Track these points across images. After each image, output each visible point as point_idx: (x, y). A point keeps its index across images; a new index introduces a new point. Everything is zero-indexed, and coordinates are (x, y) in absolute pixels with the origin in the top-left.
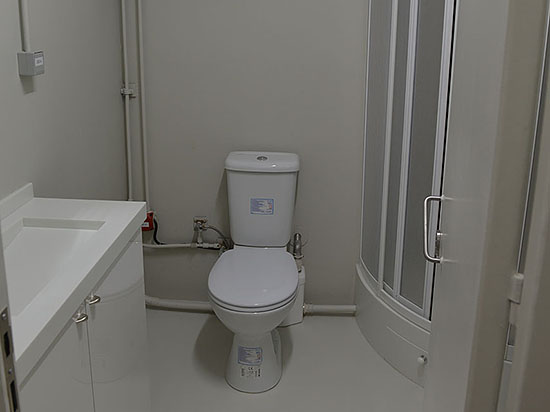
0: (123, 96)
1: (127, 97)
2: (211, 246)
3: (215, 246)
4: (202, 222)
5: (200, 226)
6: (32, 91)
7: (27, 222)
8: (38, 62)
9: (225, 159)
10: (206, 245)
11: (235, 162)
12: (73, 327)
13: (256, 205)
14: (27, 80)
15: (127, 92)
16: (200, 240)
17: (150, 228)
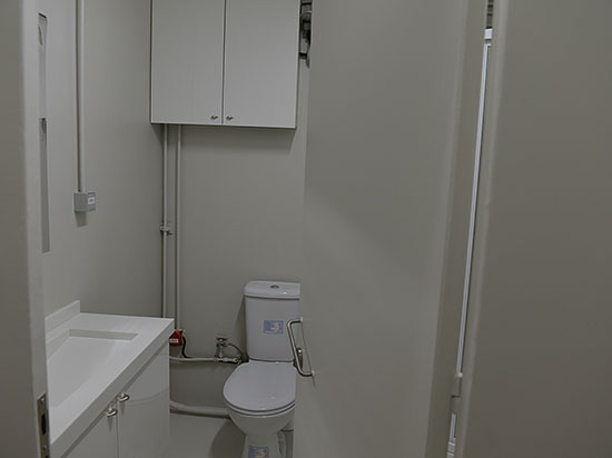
0: (162, 232)
1: (165, 233)
2: (230, 360)
3: (234, 360)
4: (223, 339)
5: (222, 343)
6: (84, 225)
7: (73, 333)
8: (91, 201)
9: (243, 289)
10: (226, 359)
11: (251, 289)
12: (105, 419)
14: (81, 215)
15: (166, 229)
16: (221, 355)
17: (180, 344)
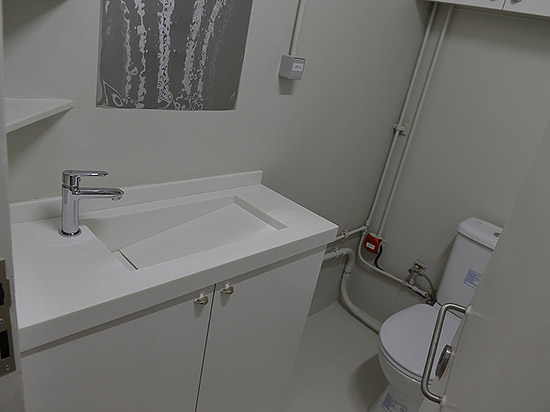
0: (395, 130)
1: (398, 132)
2: (420, 291)
3: (423, 293)
4: (420, 267)
5: (417, 270)
6: (289, 94)
8: (297, 67)
9: (461, 221)
10: (415, 288)
11: (468, 227)
13: (471, 277)
14: (286, 83)
15: (399, 128)
16: (412, 282)
17: (375, 251)
